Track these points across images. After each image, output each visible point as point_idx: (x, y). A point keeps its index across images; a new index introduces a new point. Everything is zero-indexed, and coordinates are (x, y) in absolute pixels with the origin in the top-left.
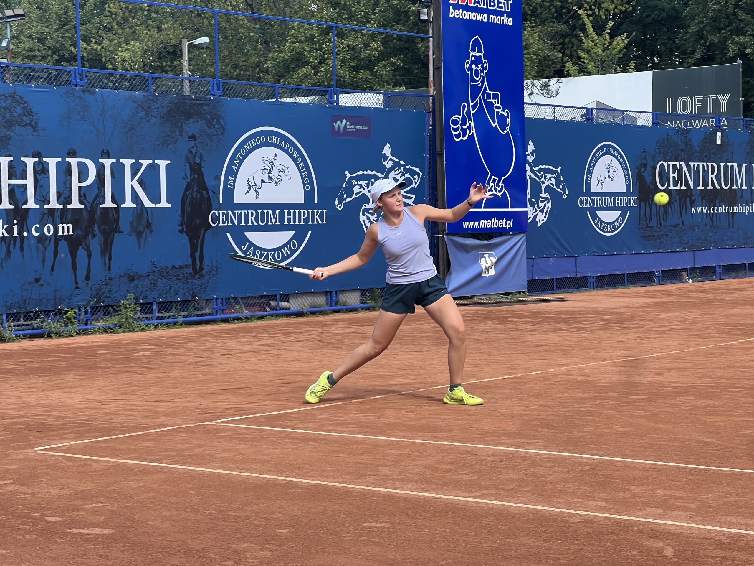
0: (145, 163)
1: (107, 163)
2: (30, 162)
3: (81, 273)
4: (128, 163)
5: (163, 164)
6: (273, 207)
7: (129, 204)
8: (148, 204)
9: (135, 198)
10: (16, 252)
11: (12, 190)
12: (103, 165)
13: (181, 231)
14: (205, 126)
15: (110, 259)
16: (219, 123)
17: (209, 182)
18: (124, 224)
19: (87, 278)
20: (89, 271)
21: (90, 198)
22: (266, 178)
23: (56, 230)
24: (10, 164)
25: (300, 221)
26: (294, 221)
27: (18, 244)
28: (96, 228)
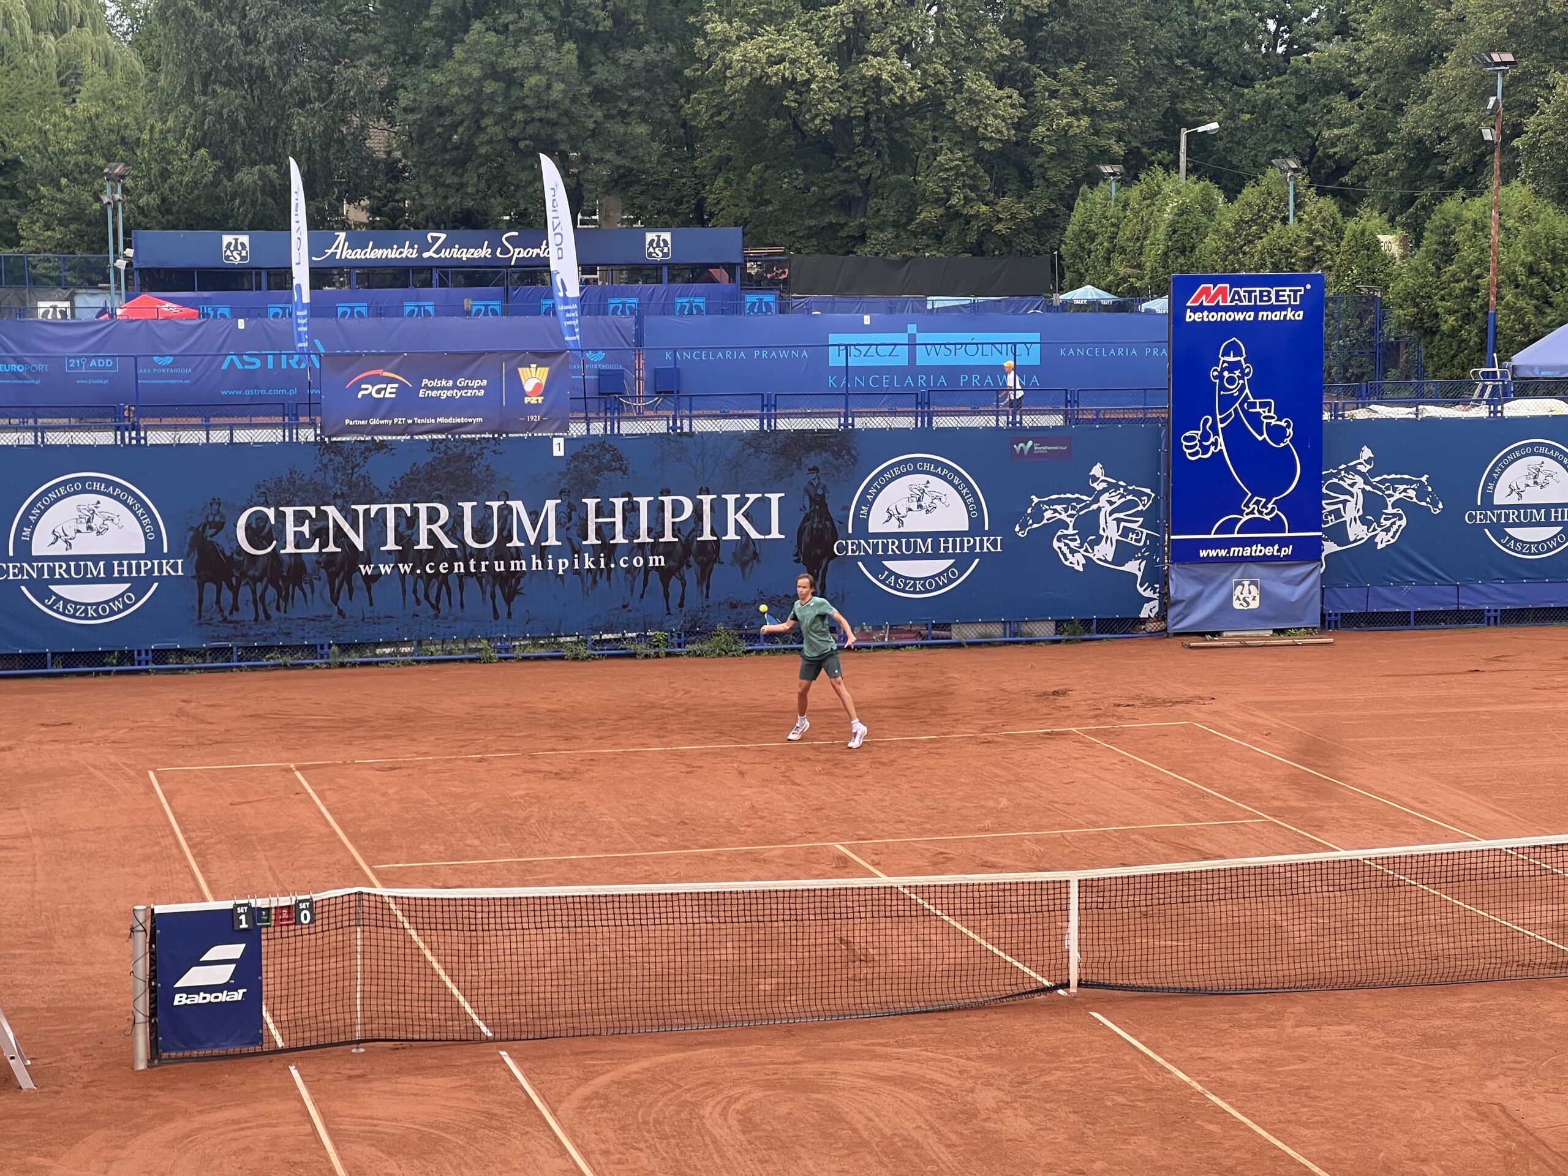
0: (752, 497)
1: (706, 499)
2: (619, 502)
3: (674, 602)
4: (731, 499)
5: (774, 498)
6: (924, 536)
7: (731, 535)
8: (754, 535)
9: (739, 529)
10: (602, 582)
11: (599, 528)
12: (701, 501)
13: (797, 561)
14: (831, 458)
15: (708, 587)
16: (849, 453)
17: (834, 512)
18: (724, 554)
19: (681, 605)
20: (683, 598)
21: (685, 532)
22: (914, 506)
23: (646, 562)
24: (598, 505)
25: (962, 548)
26: (954, 548)
27: (605, 574)
28: (692, 559)
